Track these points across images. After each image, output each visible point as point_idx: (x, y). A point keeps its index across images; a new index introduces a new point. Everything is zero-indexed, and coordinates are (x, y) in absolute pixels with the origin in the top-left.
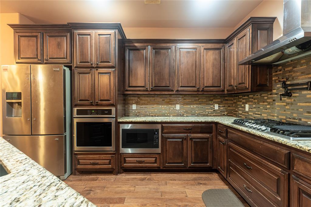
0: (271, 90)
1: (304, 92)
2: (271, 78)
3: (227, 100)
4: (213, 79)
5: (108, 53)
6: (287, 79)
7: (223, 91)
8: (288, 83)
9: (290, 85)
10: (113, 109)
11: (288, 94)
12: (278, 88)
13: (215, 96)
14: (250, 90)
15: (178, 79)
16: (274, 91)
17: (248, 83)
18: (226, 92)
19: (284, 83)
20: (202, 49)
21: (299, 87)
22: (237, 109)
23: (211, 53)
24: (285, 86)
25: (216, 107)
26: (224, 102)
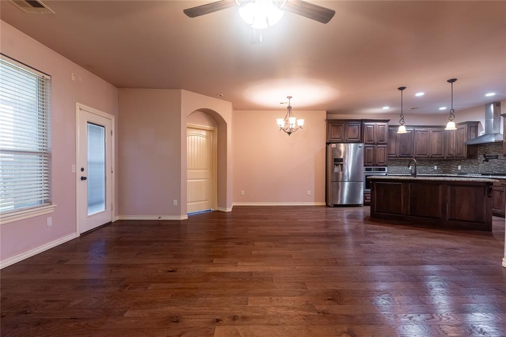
0: (477, 158)
1: (494, 160)
2: (477, 152)
3: (442, 163)
4: (437, 150)
5: (383, 136)
6: (486, 153)
7: (444, 157)
8: (486, 155)
9: (488, 156)
10: (386, 168)
11: (487, 160)
12: (481, 158)
13: (435, 161)
14: (466, 158)
15: (416, 149)
16: (479, 159)
17: (465, 154)
18: (445, 158)
19: (484, 155)
20: (431, 131)
21: (492, 157)
22: (450, 169)
23: (436, 134)
24: (485, 156)
25: (436, 168)
26: (441, 164)
